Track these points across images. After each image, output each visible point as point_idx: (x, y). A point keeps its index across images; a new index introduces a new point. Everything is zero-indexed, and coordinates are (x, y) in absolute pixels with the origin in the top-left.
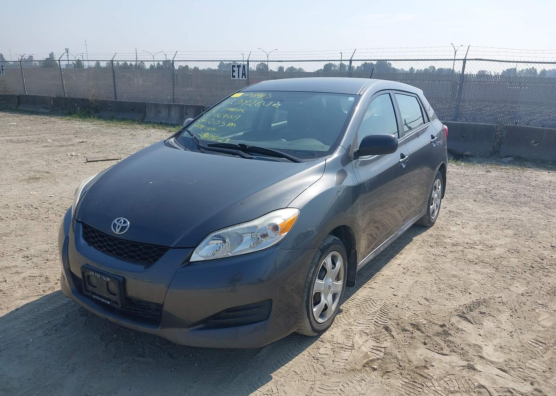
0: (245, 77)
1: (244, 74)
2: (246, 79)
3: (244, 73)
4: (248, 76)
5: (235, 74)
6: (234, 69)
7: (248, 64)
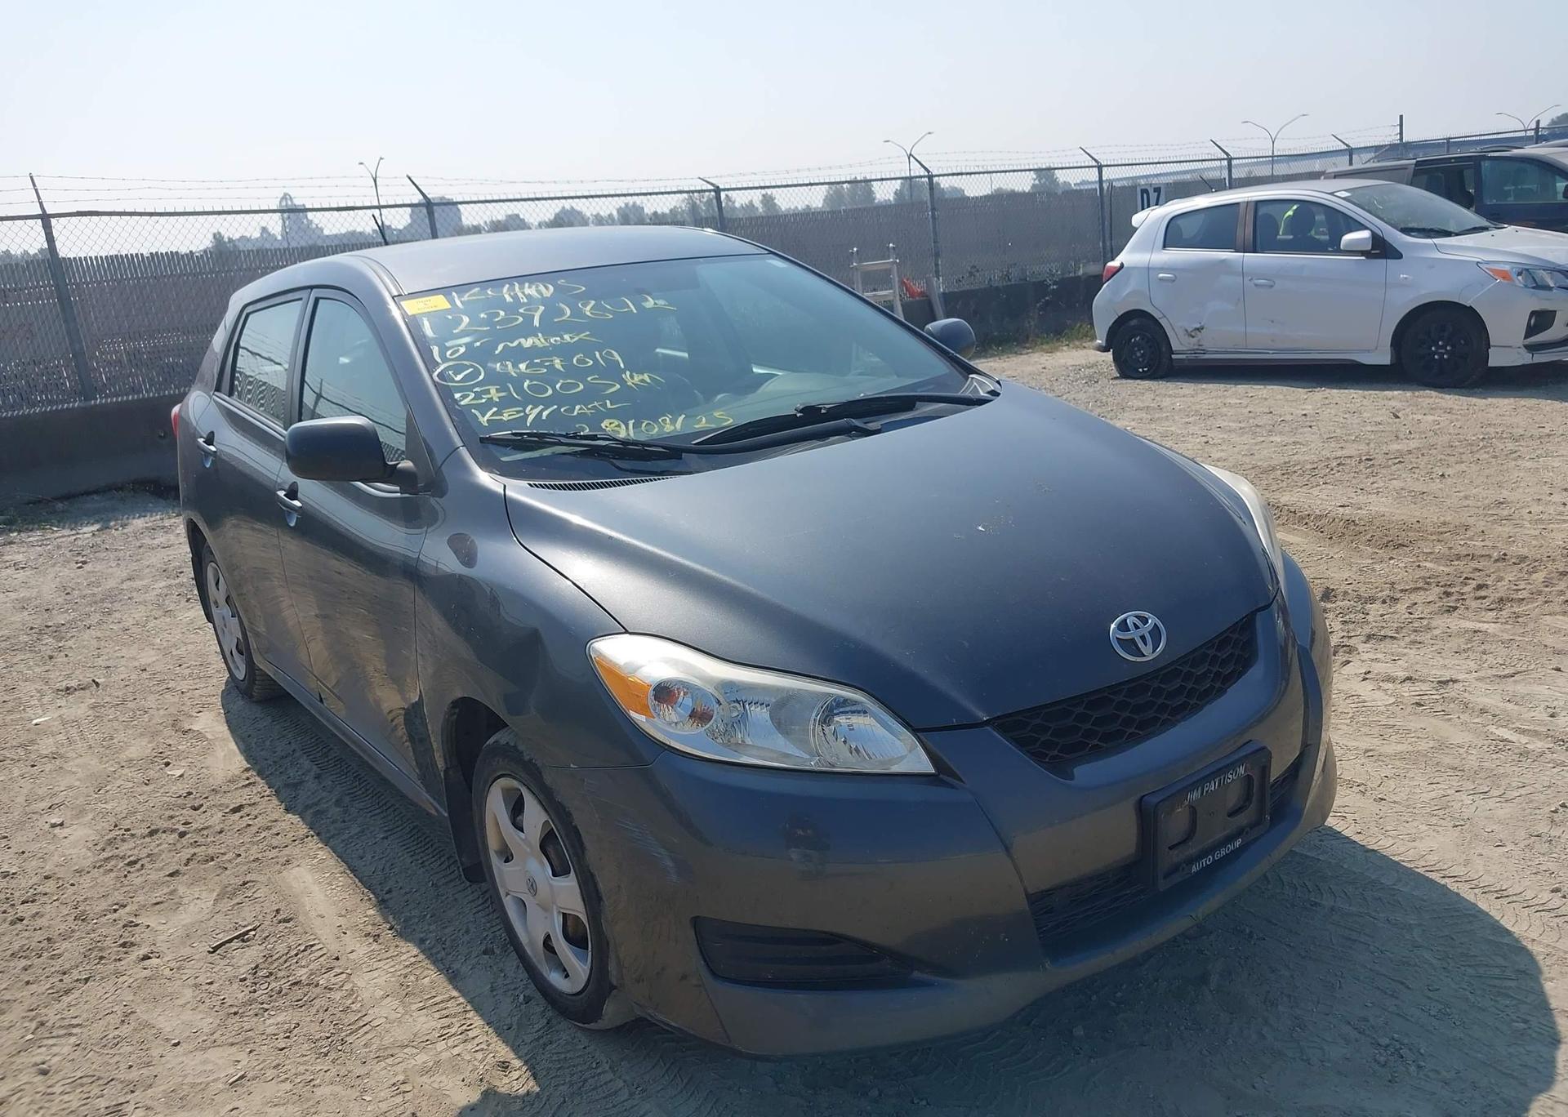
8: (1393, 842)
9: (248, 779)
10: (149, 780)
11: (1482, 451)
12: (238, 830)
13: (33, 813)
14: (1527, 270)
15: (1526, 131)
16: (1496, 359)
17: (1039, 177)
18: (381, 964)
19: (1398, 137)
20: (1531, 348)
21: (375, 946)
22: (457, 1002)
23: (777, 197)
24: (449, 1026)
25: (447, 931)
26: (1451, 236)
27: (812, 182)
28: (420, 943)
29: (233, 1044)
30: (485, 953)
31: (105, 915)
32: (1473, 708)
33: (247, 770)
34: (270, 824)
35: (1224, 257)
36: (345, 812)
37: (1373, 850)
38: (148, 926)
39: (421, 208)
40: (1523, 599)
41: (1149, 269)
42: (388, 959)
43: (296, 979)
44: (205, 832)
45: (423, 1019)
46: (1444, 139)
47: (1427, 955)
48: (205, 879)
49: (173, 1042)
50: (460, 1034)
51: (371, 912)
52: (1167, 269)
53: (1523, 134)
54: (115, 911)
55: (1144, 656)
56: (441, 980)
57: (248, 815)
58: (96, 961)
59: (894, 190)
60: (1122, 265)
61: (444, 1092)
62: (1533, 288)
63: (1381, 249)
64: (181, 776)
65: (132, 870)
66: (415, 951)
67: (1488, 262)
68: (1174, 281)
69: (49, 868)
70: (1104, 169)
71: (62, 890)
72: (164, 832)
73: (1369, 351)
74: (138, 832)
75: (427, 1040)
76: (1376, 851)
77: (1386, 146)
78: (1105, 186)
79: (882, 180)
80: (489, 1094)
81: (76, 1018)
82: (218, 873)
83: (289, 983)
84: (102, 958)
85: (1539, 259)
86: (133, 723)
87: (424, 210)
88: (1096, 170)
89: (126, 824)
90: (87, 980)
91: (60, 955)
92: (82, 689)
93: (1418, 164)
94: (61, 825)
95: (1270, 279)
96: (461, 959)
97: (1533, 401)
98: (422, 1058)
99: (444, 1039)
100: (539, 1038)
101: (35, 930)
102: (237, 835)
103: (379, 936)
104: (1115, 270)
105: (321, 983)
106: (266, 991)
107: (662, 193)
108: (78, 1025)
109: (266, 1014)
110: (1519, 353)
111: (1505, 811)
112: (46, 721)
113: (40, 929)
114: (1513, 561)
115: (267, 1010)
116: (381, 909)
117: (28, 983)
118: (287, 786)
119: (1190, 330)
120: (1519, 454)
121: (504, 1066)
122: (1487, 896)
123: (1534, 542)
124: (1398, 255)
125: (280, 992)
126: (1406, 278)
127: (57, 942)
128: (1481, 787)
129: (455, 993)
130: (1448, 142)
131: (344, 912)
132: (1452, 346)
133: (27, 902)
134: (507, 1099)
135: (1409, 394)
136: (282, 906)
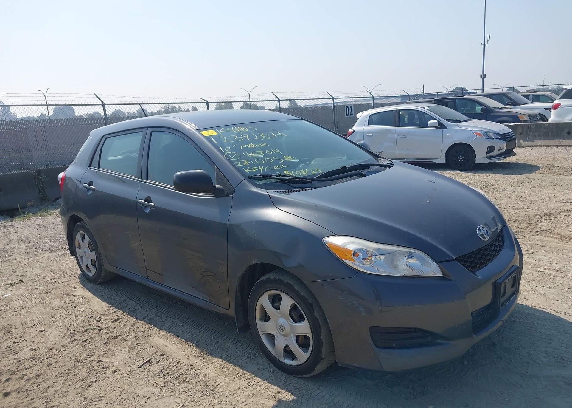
8: (527, 302)
9: (113, 310)
10: (71, 313)
11: (485, 189)
12: (122, 327)
13: (28, 328)
14: (486, 133)
15: (448, 92)
16: (478, 161)
17: (291, 103)
18: (210, 365)
19: (423, 92)
20: (488, 158)
21: (203, 360)
22: (248, 375)
23: (198, 106)
24: (250, 382)
25: (229, 352)
26: (460, 122)
27: (240, 101)
28: (221, 357)
29: (171, 396)
30: (248, 358)
31: (86, 359)
32: (527, 263)
33: (110, 307)
34: (133, 324)
35: (389, 128)
36: (161, 318)
37: (522, 304)
38: (108, 361)
39: (100, 106)
40: (523, 231)
41: (363, 132)
42: (211, 364)
43: (180, 373)
44: (108, 329)
45: (238, 381)
46: (436, 93)
47: (554, 332)
48: (119, 344)
49: (147, 397)
50: (256, 384)
51: (195, 349)
52: (370, 132)
53: (448, 93)
54: (90, 358)
55: (486, 239)
56: (237, 368)
57: (122, 322)
58: (96, 374)
59: (240, 106)
60: (354, 131)
61: (262, 403)
62: (488, 138)
63: (440, 126)
64: (83, 311)
65: (86, 343)
66: (220, 360)
67: (474, 130)
68: (372, 136)
69: (49, 345)
70: (335, 99)
71: (61, 353)
72: (91, 330)
73: (438, 159)
74: (81, 331)
75: (245, 387)
76: (523, 304)
77: (419, 94)
78: (335, 105)
79: (263, 101)
80: (280, 401)
81: (100, 394)
82: (123, 342)
83: (179, 375)
84: (97, 373)
85: (489, 129)
86: (48, 294)
87: (102, 106)
88: (332, 100)
89: (73, 328)
90: (96, 381)
91: (77, 375)
92: (17, 283)
93: (435, 100)
94: (44, 331)
95: (404, 136)
96: (240, 361)
97: (491, 174)
98: (246, 393)
99: (251, 387)
100: (286, 382)
101: (59, 367)
102: (122, 329)
103: (203, 357)
104: (351, 133)
105: (191, 373)
106: (170, 378)
107: (188, 103)
108: (103, 396)
109: (175, 385)
110: (485, 159)
111: (553, 291)
112: (9, 295)
113: (61, 366)
114: (513, 220)
115: (175, 384)
116: (199, 348)
117: (69, 385)
118: (131, 311)
119: (378, 152)
120: (496, 190)
121: (279, 392)
122: (562, 314)
123: (516, 215)
124: (446, 128)
125: (177, 378)
126: (449, 135)
127: (72, 370)
128: (542, 285)
129: (245, 372)
130: (437, 94)
131: (183, 350)
132: (464, 157)
133: (49, 358)
134: (286, 402)
135: (452, 172)
136: (158, 350)
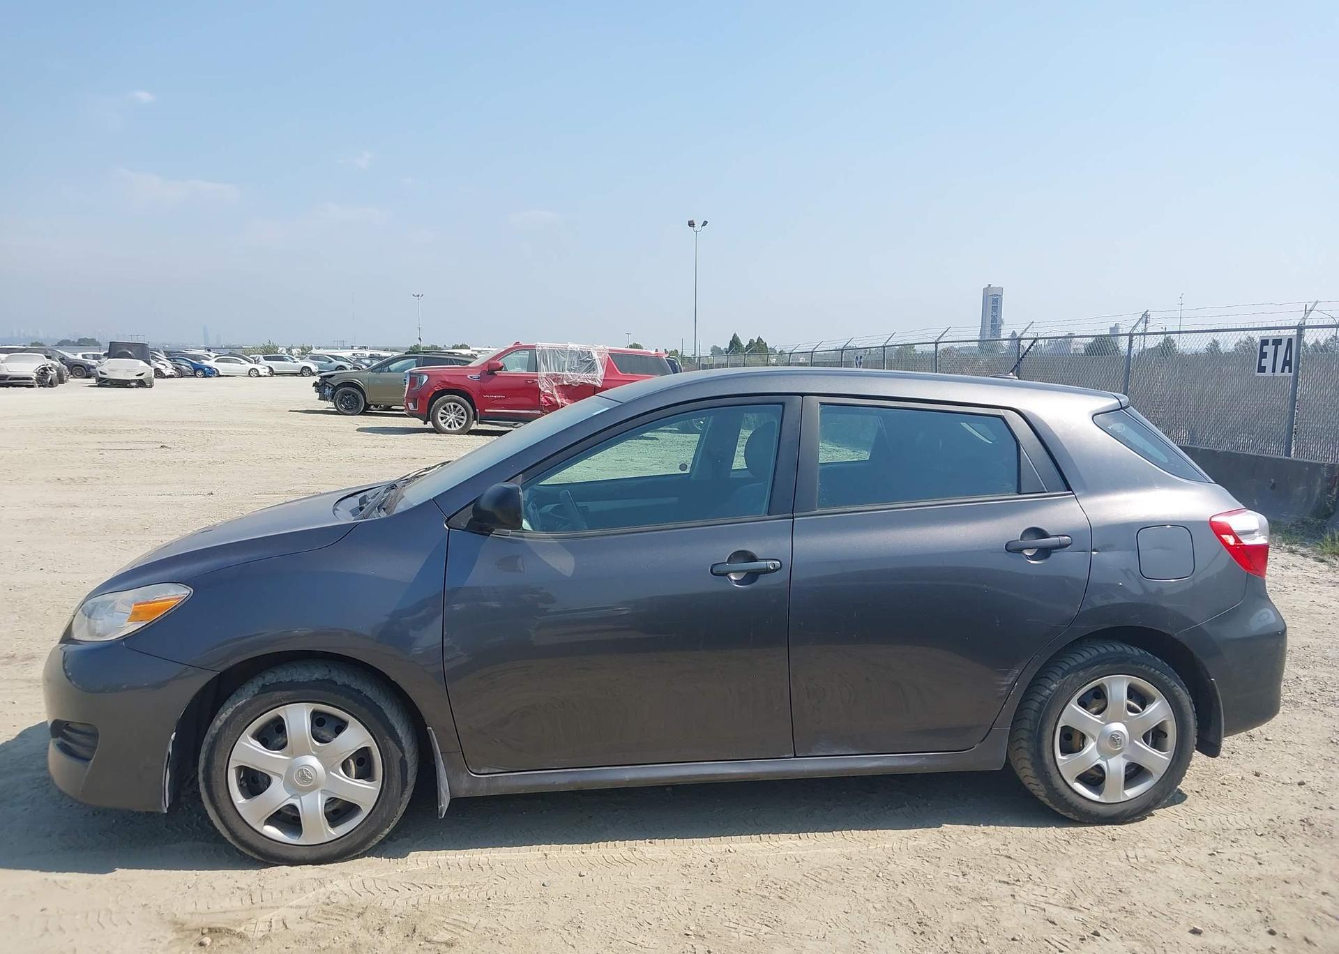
0: (1290, 371)
1: (1287, 363)
2: (1291, 374)
3: (1288, 359)
4: (1297, 367)
5: (1268, 363)
6: (1265, 349)
7: (1300, 336)
